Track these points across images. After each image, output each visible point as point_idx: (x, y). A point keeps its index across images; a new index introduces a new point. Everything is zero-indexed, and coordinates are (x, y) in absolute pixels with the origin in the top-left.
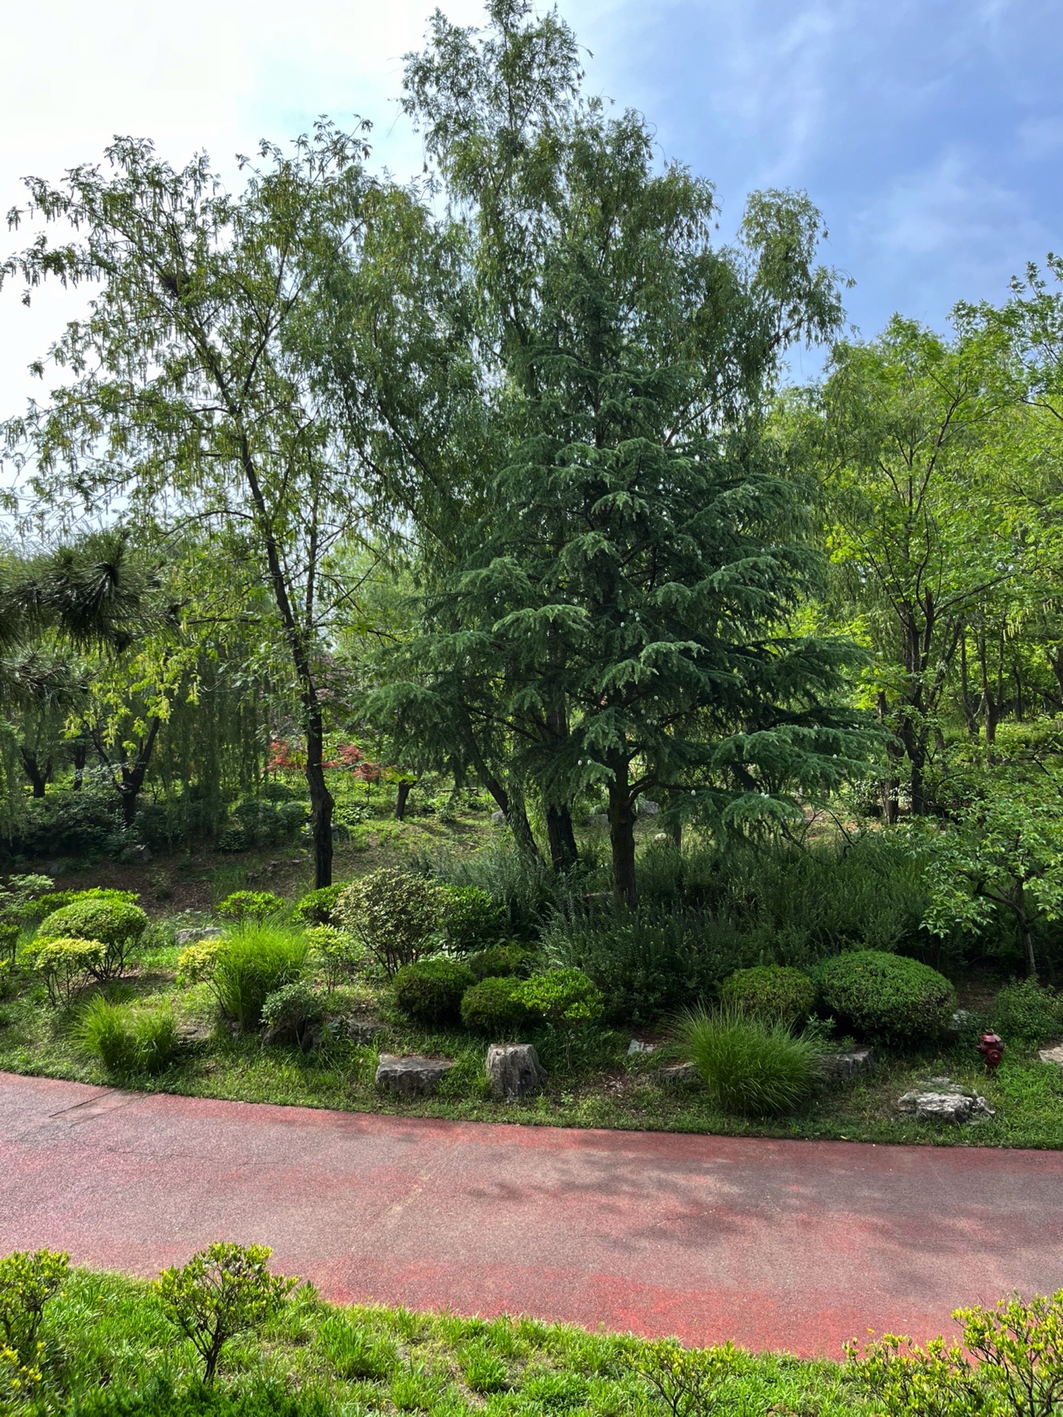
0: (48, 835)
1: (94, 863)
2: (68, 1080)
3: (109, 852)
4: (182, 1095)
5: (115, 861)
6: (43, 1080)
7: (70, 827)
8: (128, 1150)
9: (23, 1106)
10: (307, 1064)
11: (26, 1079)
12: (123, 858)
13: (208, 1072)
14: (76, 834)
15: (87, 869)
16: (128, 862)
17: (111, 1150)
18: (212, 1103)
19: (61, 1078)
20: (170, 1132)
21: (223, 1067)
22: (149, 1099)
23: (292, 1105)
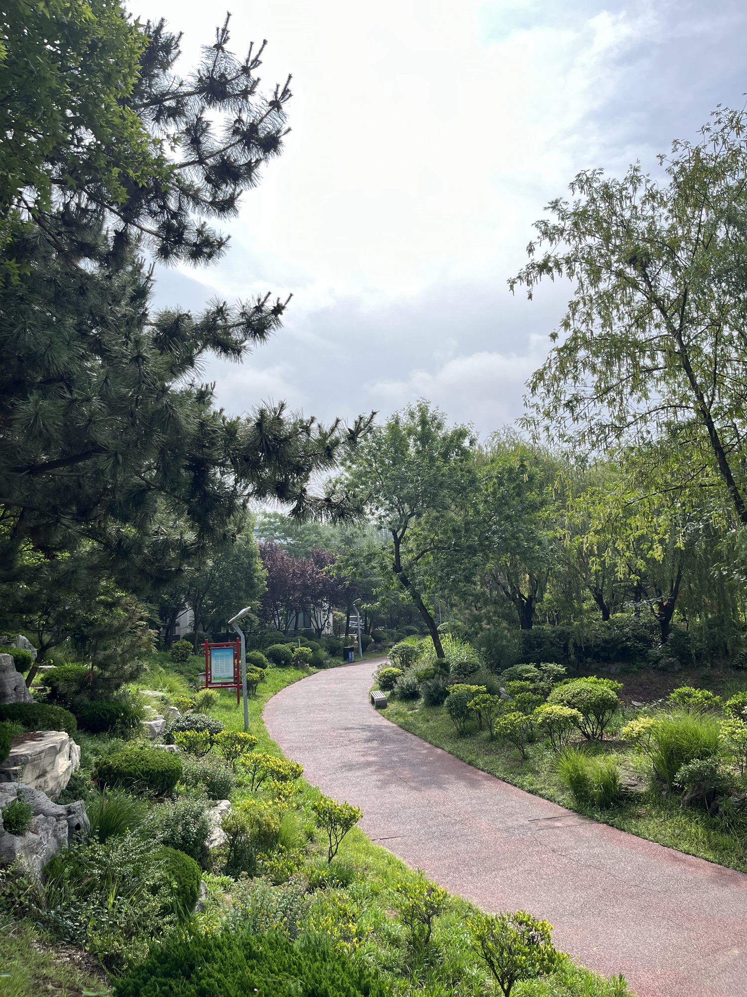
0: (609, 646)
1: (639, 668)
2: (551, 801)
3: (650, 661)
4: (617, 828)
5: (654, 668)
6: (537, 798)
7: (623, 642)
8: (563, 854)
9: (518, 811)
10: (711, 827)
11: (528, 795)
12: (660, 666)
13: (639, 816)
14: (627, 647)
15: (635, 672)
16: (664, 669)
17: (553, 851)
18: (635, 839)
19: (548, 799)
20: (597, 850)
21: (651, 815)
22: (595, 825)
23: (693, 855)
